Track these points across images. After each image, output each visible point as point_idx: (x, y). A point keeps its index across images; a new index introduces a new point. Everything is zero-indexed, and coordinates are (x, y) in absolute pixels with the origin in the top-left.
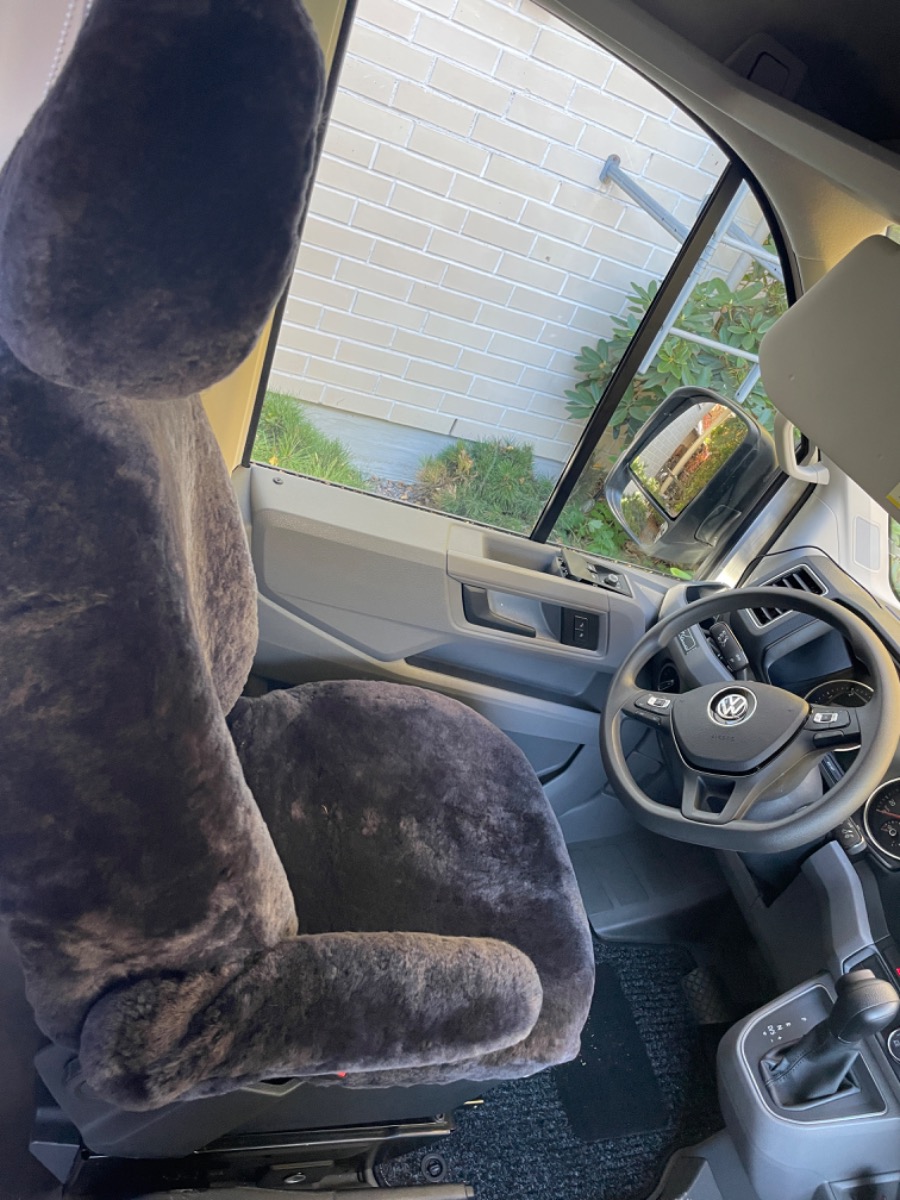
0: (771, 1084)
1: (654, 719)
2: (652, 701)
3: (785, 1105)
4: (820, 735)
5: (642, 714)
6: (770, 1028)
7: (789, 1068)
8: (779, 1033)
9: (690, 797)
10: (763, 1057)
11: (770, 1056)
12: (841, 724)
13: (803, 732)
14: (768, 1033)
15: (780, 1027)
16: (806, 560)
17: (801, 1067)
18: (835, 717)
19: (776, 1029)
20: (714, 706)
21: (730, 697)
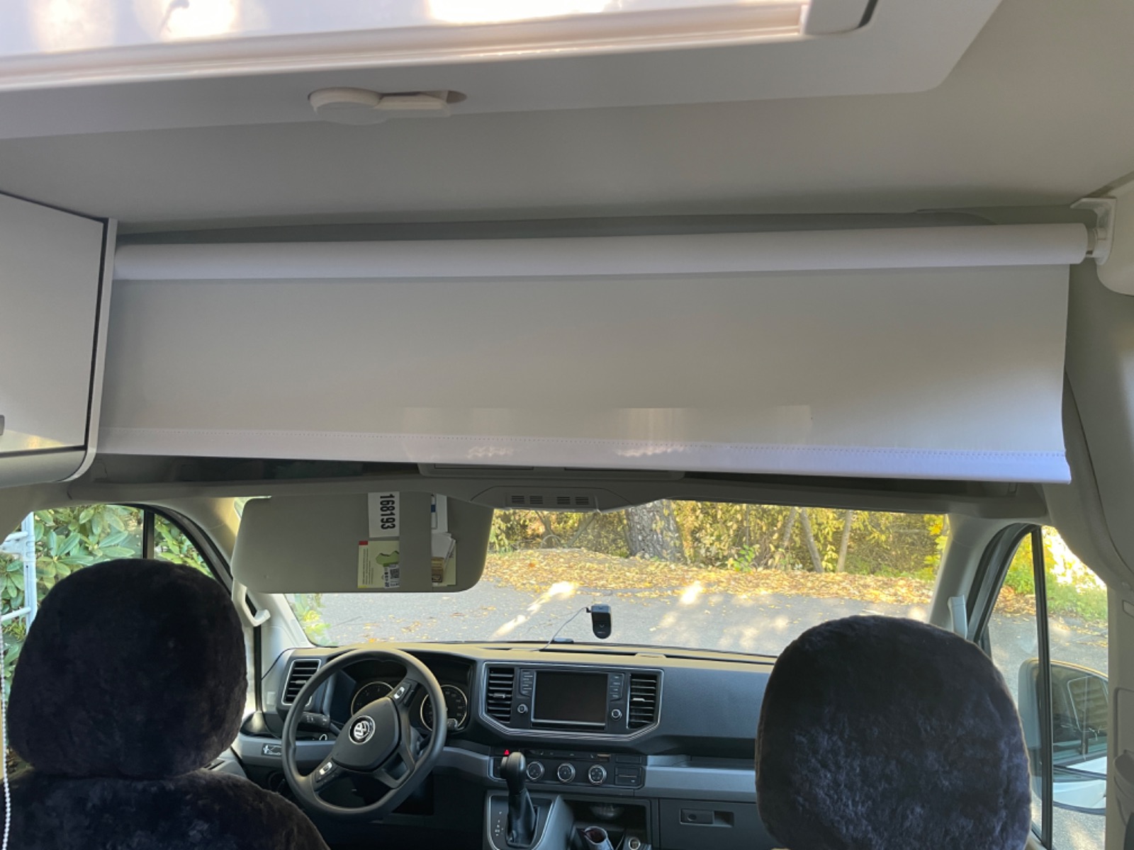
0: (519, 845)
1: (333, 776)
2: (322, 772)
3: (530, 843)
4: (405, 701)
5: (325, 781)
6: (496, 831)
7: (517, 833)
8: (500, 828)
9: (389, 781)
10: (507, 841)
11: (507, 838)
12: (408, 688)
13: (399, 707)
14: (497, 833)
15: (498, 826)
16: (291, 659)
17: (519, 825)
18: (402, 689)
19: (498, 829)
20: (354, 738)
21: (356, 728)
